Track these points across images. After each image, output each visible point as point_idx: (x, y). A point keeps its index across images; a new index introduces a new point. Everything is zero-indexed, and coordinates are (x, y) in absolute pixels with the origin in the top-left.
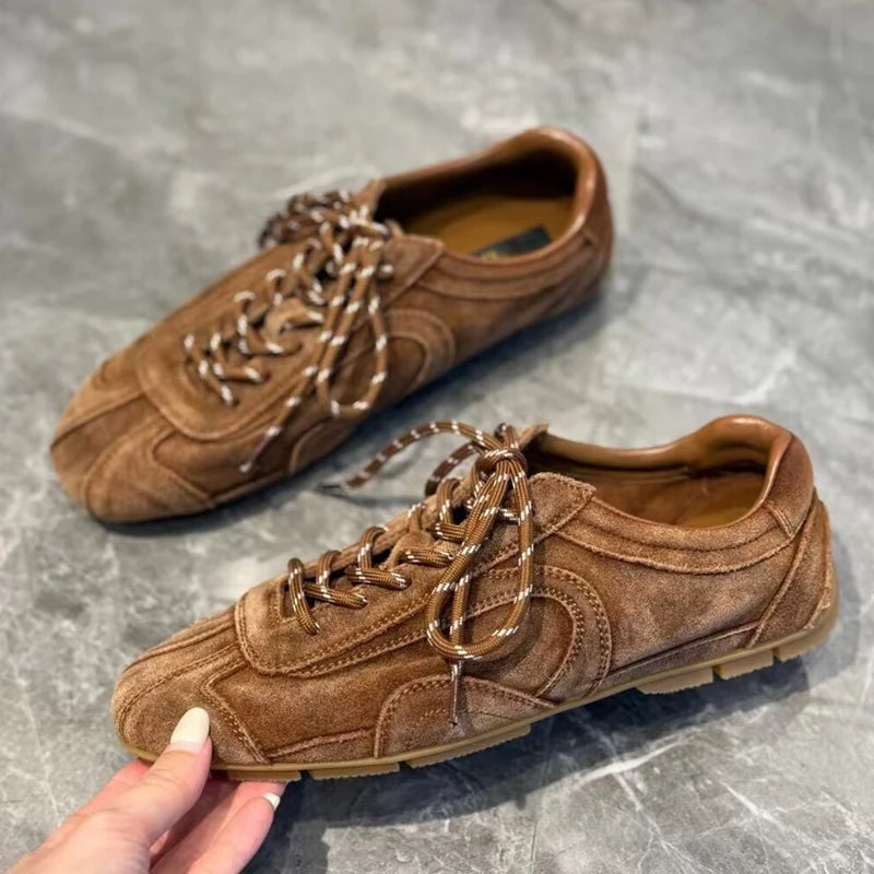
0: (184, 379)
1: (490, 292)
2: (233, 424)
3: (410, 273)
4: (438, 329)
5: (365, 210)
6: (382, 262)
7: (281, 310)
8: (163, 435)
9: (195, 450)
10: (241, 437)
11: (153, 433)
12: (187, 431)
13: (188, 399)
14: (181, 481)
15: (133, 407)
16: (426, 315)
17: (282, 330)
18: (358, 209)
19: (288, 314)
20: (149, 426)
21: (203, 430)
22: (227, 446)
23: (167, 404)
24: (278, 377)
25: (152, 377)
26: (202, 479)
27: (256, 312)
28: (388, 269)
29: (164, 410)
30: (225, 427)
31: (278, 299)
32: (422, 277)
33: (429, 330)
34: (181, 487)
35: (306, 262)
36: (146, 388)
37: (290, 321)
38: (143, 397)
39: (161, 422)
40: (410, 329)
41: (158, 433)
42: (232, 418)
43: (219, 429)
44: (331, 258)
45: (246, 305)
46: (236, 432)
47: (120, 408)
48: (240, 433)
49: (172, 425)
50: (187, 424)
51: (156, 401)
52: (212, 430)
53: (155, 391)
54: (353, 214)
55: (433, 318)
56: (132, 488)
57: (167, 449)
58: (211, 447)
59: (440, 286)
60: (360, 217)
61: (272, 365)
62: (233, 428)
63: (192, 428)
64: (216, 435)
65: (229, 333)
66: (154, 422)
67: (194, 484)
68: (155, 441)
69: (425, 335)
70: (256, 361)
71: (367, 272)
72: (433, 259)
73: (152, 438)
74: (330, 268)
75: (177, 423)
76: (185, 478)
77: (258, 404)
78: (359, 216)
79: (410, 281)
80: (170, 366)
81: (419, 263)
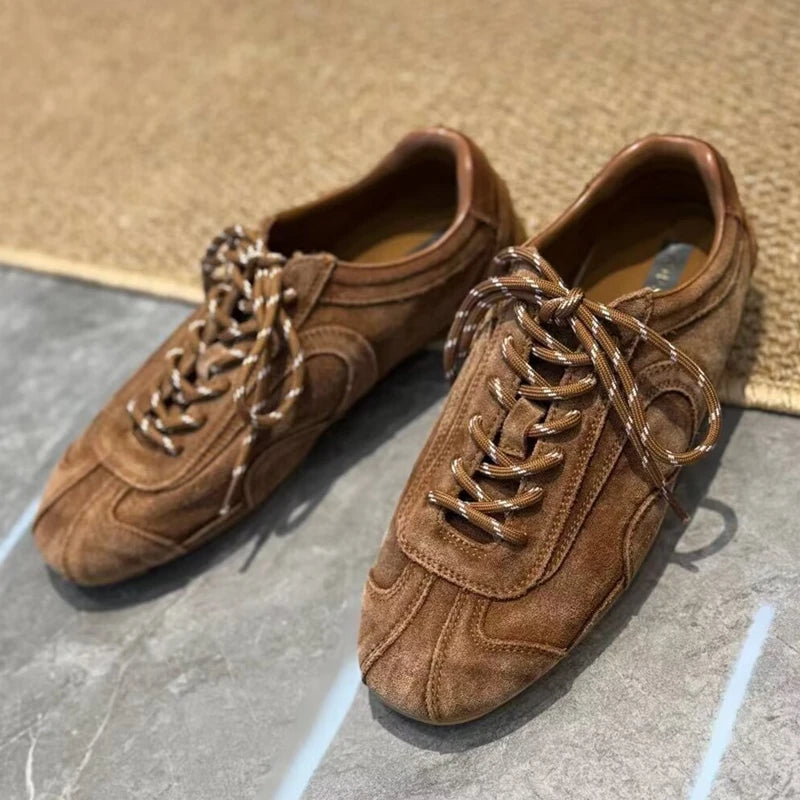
0: (133, 440)
1: (396, 293)
2: (180, 469)
3: (311, 291)
4: (352, 338)
5: (260, 243)
6: (283, 288)
7: (206, 357)
8: (120, 495)
9: (150, 501)
10: (190, 480)
11: (111, 496)
12: (139, 486)
13: (139, 457)
14: (142, 533)
15: (93, 478)
16: (336, 328)
17: (211, 375)
18: (254, 244)
19: (214, 359)
20: (107, 490)
21: (155, 481)
22: (178, 492)
23: (119, 466)
24: (213, 418)
25: (106, 446)
26: (163, 527)
27: (186, 365)
28: (290, 292)
29: (118, 473)
30: (174, 474)
31: (202, 347)
32: (323, 294)
33: (343, 341)
34: (145, 539)
35: (219, 305)
36: (102, 457)
37: (215, 364)
38: (100, 466)
39: (117, 484)
40: (325, 344)
41: (115, 495)
42: (178, 464)
43: (168, 478)
44: (241, 296)
45: (178, 360)
46: (183, 477)
47: (81, 481)
48: (188, 477)
49: (125, 483)
50: (139, 480)
51: (110, 467)
52: (162, 480)
53: (110, 458)
54: (250, 249)
55: (344, 330)
56: (101, 549)
57: (125, 507)
58: (164, 495)
59: (344, 297)
60: (257, 251)
61: (207, 407)
62: (181, 473)
63: (144, 482)
64: (166, 483)
65: (167, 390)
66: (111, 485)
67: (156, 533)
68: (114, 503)
69: (340, 348)
70: (193, 409)
71: (274, 299)
72: (327, 272)
73: (111, 500)
74: (242, 306)
75: (131, 481)
76: (146, 530)
77: (200, 446)
78: (255, 249)
79: (313, 299)
80: (120, 432)
81: (316, 279)
